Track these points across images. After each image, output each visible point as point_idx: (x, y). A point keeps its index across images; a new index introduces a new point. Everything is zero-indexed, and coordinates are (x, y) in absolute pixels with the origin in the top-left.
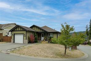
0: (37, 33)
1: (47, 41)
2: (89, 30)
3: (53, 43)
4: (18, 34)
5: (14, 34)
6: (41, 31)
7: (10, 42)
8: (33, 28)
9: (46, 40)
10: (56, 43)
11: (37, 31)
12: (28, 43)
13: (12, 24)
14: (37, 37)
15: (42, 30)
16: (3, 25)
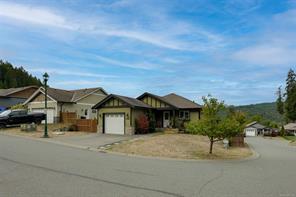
0: (154, 110)
1: (177, 130)
2: (284, 99)
3: (188, 133)
4: (112, 114)
5: (104, 114)
6: (163, 106)
7: (95, 131)
8: (145, 100)
9: (174, 127)
10: (194, 133)
11: (154, 106)
12: (136, 133)
13: (94, 89)
14: (153, 120)
15: (166, 104)
16: (73, 92)
